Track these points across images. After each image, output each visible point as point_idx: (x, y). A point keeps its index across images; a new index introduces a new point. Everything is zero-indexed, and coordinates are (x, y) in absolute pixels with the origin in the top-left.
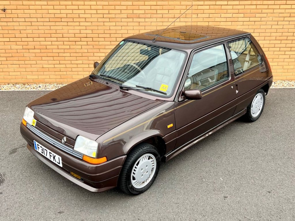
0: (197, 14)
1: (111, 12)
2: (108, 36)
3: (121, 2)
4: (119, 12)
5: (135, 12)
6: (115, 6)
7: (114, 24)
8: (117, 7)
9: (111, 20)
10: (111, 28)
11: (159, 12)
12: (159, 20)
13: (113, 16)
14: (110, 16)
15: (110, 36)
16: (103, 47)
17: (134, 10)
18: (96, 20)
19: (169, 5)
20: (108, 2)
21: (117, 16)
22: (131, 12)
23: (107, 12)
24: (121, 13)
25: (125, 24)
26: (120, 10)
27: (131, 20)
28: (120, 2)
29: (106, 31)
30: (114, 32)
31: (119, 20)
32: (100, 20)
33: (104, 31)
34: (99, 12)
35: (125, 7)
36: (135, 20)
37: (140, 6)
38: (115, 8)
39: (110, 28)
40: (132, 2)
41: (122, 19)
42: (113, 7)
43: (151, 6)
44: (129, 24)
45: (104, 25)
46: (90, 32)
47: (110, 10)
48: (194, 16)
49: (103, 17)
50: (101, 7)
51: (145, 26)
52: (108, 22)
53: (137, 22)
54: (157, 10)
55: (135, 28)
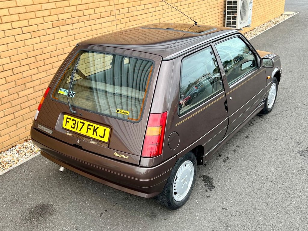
0: (119, 10)
1: (32, 22)
2: (33, 60)
3: (42, 4)
4: (41, 20)
5: (61, 17)
6: (35, 13)
7: (38, 40)
8: (39, 14)
9: (34, 35)
10: (36, 47)
11: (86, 12)
12: (87, 23)
13: (35, 28)
14: (31, 29)
15: (36, 60)
16: (29, 79)
17: (59, 15)
18: (12, 39)
19: (94, 2)
20: (24, 7)
21: (41, 27)
22: (55, 18)
23: (25, 23)
24: (44, 22)
25: (52, 37)
26: (42, 18)
27: (57, 29)
28: (40, 5)
29: (30, 54)
30: (40, 52)
31: (43, 32)
32: (18, 38)
33: (27, 54)
34: (15, 25)
35: (47, 13)
36: (63, 28)
37: (64, 8)
38: (36, 16)
39: (34, 49)
40: (55, 3)
41: (47, 30)
42: (32, 15)
43: (77, 6)
44: (57, 36)
46: (7, 60)
47: (29, 20)
48: (117, 12)
49: (22, 32)
50: (16, 17)
51: (74, 35)
52: (29, 40)
53: (65, 31)
54: (84, 11)
55: (64, 40)
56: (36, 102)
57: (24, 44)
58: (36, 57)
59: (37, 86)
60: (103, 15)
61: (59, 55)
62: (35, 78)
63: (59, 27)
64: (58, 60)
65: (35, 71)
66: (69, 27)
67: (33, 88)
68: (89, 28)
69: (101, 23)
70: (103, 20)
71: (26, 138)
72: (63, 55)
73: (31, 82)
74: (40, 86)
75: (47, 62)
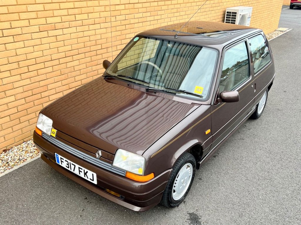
0: (115, 17)
1: (14, 24)
2: (15, 66)
3: (28, 5)
4: (26, 23)
5: (50, 20)
6: (19, 14)
7: (21, 44)
8: (23, 16)
9: (17, 38)
10: (19, 52)
12: (79, 29)
13: (19, 31)
14: (13, 31)
15: (19, 66)
16: (10, 86)
17: (47, 19)
19: (88, 7)
20: (6, 7)
21: (25, 30)
22: (43, 21)
23: (6, 25)
24: (30, 25)
25: (38, 42)
26: (28, 20)
27: (45, 34)
28: (25, 6)
29: (11, 60)
30: (24, 57)
31: (28, 36)
33: (8, 59)
35: (33, 15)
36: (51, 33)
37: (54, 11)
38: (20, 18)
39: (16, 53)
40: (43, 5)
41: (32, 34)
42: (15, 17)
43: (69, 10)
44: (44, 41)
45: (6, 48)
47: (12, 22)
48: (113, 19)
49: (3, 34)
51: (64, 40)
52: (11, 44)
53: (54, 36)
54: (76, 15)
55: (52, 45)
56: (18, 110)
57: (5, 48)
58: (19, 63)
59: (19, 94)
60: (97, 21)
61: (45, 62)
62: (16, 85)
63: (46, 32)
64: (45, 67)
65: (18, 78)
66: (59, 32)
67: (14, 96)
68: (81, 34)
69: (95, 30)
70: (98, 26)
71: (5, 148)
72: (51, 61)
73: (12, 90)
74: (22, 94)
75: (31, 68)
